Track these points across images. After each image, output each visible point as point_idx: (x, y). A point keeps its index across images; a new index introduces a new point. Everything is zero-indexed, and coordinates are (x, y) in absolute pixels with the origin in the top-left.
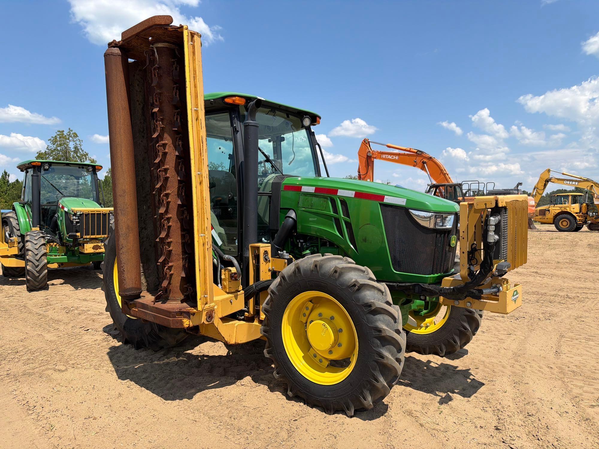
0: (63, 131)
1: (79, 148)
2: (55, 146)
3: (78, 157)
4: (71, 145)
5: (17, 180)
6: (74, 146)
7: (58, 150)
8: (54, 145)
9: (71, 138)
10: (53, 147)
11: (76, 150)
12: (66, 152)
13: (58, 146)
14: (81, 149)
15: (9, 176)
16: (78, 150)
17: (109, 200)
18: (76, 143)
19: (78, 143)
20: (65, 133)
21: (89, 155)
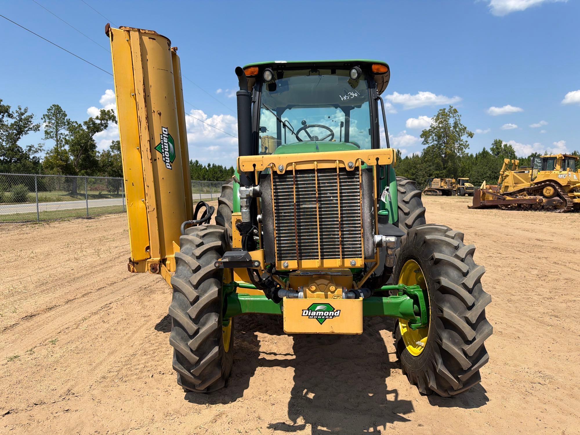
0: (445, 109)
1: (458, 123)
2: (437, 124)
3: (457, 132)
4: (451, 121)
5: (407, 157)
6: (453, 122)
7: (439, 127)
8: (436, 122)
9: (451, 115)
10: (435, 124)
11: (456, 125)
12: (446, 128)
13: (439, 123)
14: (460, 124)
15: (401, 154)
16: (458, 125)
17: (484, 171)
18: (455, 119)
19: (457, 118)
20: (446, 111)
21: (467, 129)
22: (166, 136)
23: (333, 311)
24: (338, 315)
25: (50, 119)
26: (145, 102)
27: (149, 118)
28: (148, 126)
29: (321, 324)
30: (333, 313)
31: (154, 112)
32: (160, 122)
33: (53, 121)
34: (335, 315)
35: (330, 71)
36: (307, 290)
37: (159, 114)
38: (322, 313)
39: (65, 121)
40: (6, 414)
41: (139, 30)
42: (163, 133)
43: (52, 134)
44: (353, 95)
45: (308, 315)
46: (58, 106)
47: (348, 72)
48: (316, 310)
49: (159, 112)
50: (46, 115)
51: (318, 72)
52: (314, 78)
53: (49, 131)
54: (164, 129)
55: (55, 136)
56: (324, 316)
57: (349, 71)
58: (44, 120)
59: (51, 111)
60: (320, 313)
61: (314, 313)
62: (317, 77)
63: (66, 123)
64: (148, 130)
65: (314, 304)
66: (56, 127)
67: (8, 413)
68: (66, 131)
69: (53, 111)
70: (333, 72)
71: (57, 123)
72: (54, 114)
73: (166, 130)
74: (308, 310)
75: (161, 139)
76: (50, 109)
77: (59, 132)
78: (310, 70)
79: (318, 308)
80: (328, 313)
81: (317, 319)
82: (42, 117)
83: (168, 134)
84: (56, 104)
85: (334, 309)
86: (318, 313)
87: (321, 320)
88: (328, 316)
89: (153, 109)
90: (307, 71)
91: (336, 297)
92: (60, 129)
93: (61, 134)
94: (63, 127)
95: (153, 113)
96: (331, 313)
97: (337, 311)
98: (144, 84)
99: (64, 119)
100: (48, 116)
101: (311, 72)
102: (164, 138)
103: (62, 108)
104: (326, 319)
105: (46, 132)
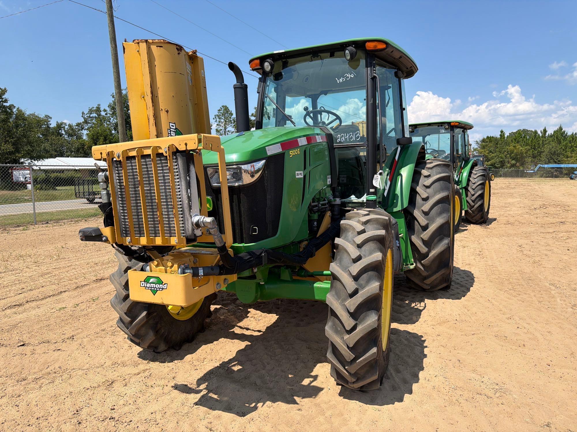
22: (174, 130)
23: (162, 284)
24: (166, 288)
25: (220, 118)
26: (153, 102)
27: (156, 117)
28: (155, 123)
29: (154, 295)
30: (162, 285)
31: (162, 110)
32: (168, 118)
33: (222, 121)
34: (164, 288)
35: (329, 54)
36: (152, 264)
37: (166, 111)
38: (155, 285)
39: (232, 120)
40: (20, 346)
41: (146, 41)
42: (171, 128)
43: (221, 132)
44: (349, 76)
45: (144, 286)
46: (226, 106)
47: (342, 53)
48: (150, 282)
49: (166, 110)
50: (217, 115)
51: (319, 57)
52: (317, 62)
53: (219, 129)
54: (171, 124)
55: (223, 133)
56: (155, 288)
57: (344, 52)
58: (215, 120)
59: (221, 111)
60: (153, 285)
61: (148, 285)
62: (319, 62)
63: (233, 122)
64: (156, 126)
65: (148, 276)
66: (225, 125)
67: (23, 345)
68: (232, 128)
69: (222, 112)
70: (332, 55)
71: (226, 121)
72: (223, 114)
73: (174, 125)
74: (144, 281)
75: (169, 134)
76: (220, 110)
77: (227, 130)
78: (311, 55)
79: (152, 280)
80: (158, 285)
81: (151, 290)
82: (214, 117)
83: (176, 129)
84: (225, 105)
85: (163, 282)
86: (151, 284)
87: (154, 292)
88: (159, 288)
89: (161, 107)
90: (309, 56)
91: (173, 272)
92: (228, 126)
93: (229, 131)
94: (230, 125)
95: (161, 112)
96: (160, 285)
97: (165, 284)
98: (151, 87)
99: (230, 118)
100: (218, 116)
101: (312, 58)
102: (172, 132)
103: (229, 108)
104: (157, 290)
105: (217, 130)
